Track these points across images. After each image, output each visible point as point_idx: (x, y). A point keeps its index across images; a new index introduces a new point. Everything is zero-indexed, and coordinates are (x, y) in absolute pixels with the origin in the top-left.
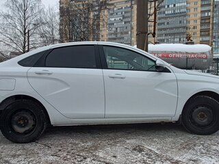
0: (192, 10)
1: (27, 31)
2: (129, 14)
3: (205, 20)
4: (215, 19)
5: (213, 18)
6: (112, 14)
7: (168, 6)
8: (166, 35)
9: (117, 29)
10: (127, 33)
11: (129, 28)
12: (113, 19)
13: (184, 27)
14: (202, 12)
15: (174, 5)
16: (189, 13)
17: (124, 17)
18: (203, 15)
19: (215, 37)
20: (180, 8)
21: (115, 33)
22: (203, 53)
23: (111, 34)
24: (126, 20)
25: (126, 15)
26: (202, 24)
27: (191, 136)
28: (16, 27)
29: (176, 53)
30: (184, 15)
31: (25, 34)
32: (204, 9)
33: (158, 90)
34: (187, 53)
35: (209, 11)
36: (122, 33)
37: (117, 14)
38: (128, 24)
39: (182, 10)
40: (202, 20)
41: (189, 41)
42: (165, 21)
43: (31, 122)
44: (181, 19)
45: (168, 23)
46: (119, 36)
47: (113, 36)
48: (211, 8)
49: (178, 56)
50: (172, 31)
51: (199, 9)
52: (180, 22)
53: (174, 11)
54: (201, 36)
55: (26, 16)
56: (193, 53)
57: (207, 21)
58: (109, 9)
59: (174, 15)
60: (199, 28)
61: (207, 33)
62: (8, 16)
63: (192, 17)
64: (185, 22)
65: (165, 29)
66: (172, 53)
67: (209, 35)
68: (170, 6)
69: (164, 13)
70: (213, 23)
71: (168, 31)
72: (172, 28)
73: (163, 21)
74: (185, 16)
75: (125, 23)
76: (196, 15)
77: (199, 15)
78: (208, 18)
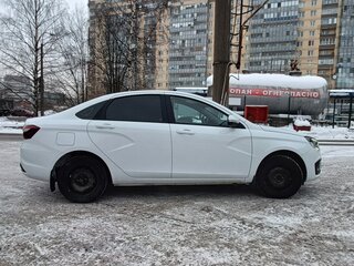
0: (307, 14)
1: (39, 46)
2: (204, 18)
3: (327, 31)
4: (343, 29)
5: (340, 27)
6: (176, 16)
7: (269, 6)
8: (264, 54)
9: (184, 42)
10: (200, 49)
11: (204, 41)
12: (177, 25)
13: (294, 42)
14: (323, 17)
15: (279, 5)
16: (301, 18)
17: (196, 22)
18: (325, 23)
19: (342, 60)
20: (289, 9)
21: (182, 49)
22: (315, 90)
23: (175, 50)
24: (200, 27)
25: (199, 19)
26: (322, 37)
27: (265, 200)
28: (22, 38)
29: (274, 88)
30: (294, 21)
31: (37, 50)
32: (326, 12)
33: (230, 147)
34: (290, 89)
35: (335, 15)
36: (192, 49)
37: (184, 17)
38: (202, 35)
39: (292, 14)
40: (323, 30)
41: (295, 71)
42: (263, 31)
43: (91, 181)
44: (289, 27)
45: (268, 35)
46: (187, 53)
47: (178, 54)
48: (338, 11)
49: (276, 93)
50: (273, 48)
51: (320, 13)
52: (288, 33)
53: (279, 14)
54: (320, 57)
55: (39, 22)
56: (299, 90)
57: (331, 33)
58: (172, 8)
59: (278, 21)
60: (317, 44)
61: (330, 53)
62: (9, 19)
63: (307, 25)
64: (295, 33)
65: (262, 44)
66: (268, 88)
67: (332, 56)
68: (272, 6)
69: (262, 16)
70: (340, 37)
71: (267, 48)
72: (273, 44)
73: (259, 30)
74: (295, 23)
75: (198, 31)
76: (313, 22)
77: (318, 23)
78: (333, 27)
